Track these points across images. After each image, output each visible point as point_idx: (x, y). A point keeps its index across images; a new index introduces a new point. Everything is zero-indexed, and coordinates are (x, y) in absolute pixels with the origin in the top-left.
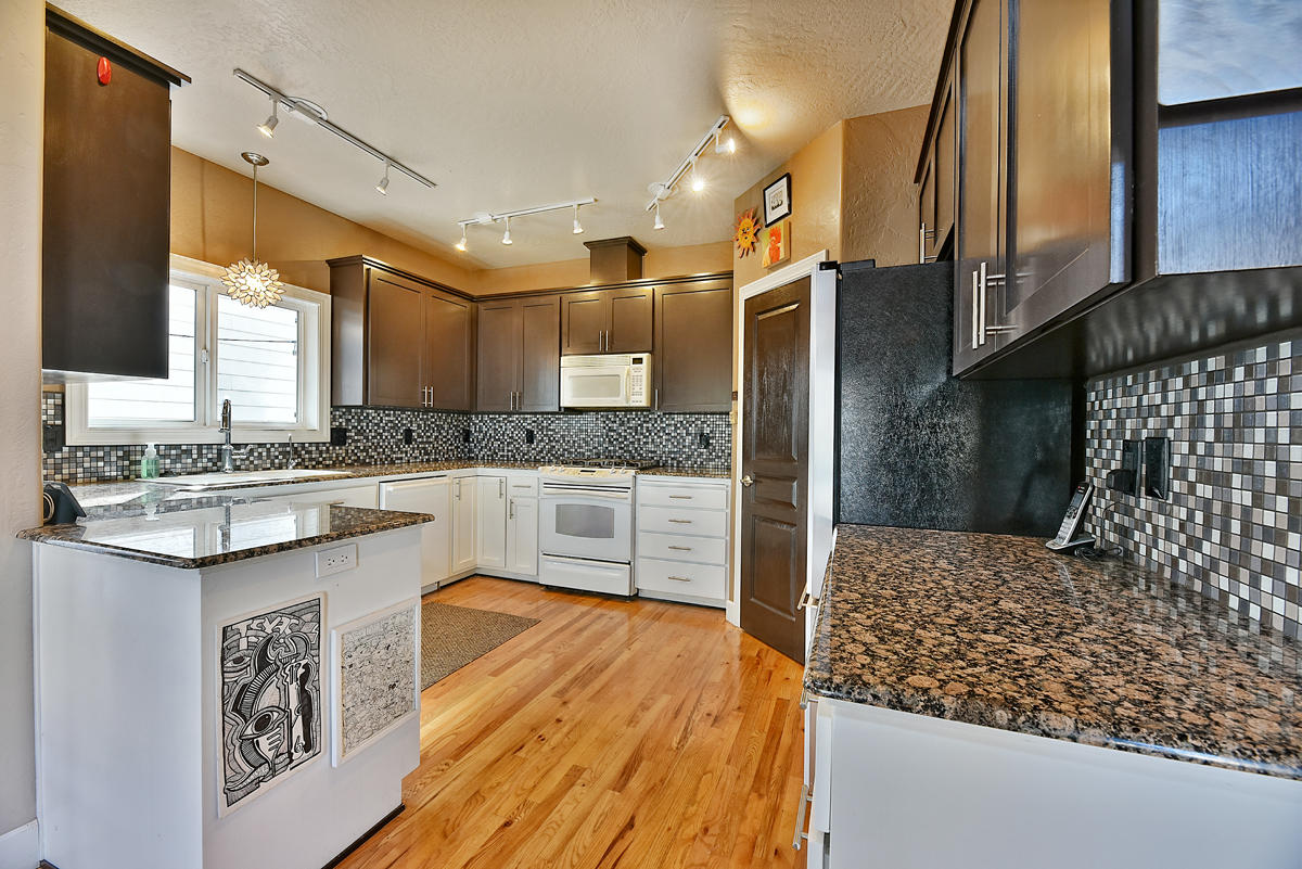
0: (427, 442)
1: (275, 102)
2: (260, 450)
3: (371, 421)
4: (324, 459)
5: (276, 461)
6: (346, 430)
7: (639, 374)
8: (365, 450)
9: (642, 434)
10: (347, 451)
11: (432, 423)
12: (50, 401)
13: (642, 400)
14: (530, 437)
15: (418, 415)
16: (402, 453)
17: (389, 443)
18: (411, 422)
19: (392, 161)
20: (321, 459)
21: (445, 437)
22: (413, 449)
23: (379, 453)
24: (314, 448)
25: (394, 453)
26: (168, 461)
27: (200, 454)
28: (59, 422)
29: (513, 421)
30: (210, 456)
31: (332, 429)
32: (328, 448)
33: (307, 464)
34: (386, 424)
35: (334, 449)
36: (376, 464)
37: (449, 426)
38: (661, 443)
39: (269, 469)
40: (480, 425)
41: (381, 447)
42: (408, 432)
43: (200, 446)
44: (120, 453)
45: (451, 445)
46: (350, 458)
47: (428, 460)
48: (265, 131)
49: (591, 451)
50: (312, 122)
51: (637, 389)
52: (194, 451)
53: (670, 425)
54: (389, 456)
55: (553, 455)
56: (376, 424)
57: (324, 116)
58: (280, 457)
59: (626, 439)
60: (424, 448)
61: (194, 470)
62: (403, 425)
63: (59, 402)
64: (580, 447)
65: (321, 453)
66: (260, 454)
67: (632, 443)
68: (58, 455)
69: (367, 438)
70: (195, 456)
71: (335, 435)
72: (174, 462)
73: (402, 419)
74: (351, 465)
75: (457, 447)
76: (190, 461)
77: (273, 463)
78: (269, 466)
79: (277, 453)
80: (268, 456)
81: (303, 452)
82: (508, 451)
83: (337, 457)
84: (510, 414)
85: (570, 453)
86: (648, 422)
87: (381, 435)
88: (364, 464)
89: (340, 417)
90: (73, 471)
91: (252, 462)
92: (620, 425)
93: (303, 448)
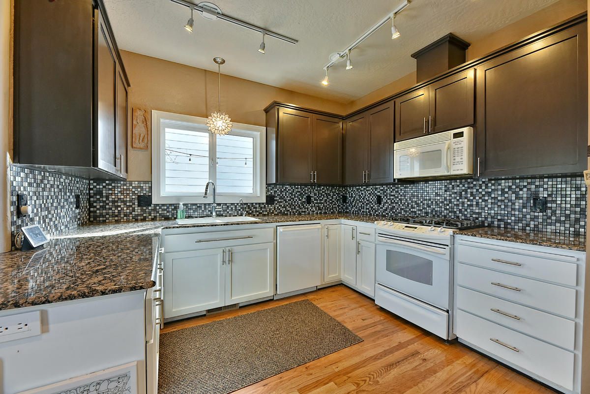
0: (320, 203)
1: (192, 10)
2: (232, 206)
3: (287, 191)
4: (263, 211)
5: (240, 212)
6: (274, 197)
7: (459, 146)
8: (284, 207)
9: (466, 198)
10: (275, 207)
11: (323, 192)
12: (147, 185)
13: (463, 167)
14: (379, 200)
15: (315, 188)
16: (305, 209)
17: (298, 203)
18: (311, 192)
19: (266, 31)
20: (261, 211)
21: (331, 200)
22: (312, 207)
23: (292, 209)
24: (258, 206)
25: (301, 208)
26: (192, 211)
27: (205, 208)
28: (150, 194)
29: (369, 190)
30: (209, 209)
31: (266, 196)
32: (265, 206)
33: (254, 213)
34: (296, 193)
35: (268, 206)
36: (290, 214)
37: (334, 195)
38: (486, 206)
39: (236, 216)
40: (353, 193)
41: (293, 205)
42: (309, 198)
43: (205, 204)
44: (173, 207)
45: (335, 204)
46: (276, 211)
47: (321, 213)
48: (188, 29)
49: (421, 210)
50: (214, 17)
51: (458, 159)
52: (203, 207)
53: (497, 190)
54: (298, 210)
55: (393, 212)
56: (290, 193)
57: (219, 11)
58: (241, 210)
59: (450, 202)
60: (318, 206)
61: (203, 215)
62: (305, 193)
63: (150, 185)
64: (413, 207)
65: (261, 208)
66: (232, 208)
67: (458, 205)
68: (150, 208)
69: (285, 200)
70: (203, 209)
71: (268, 199)
72: (194, 212)
73: (305, 190)
74: (277, 215)
75: (339, 206)
76: (201, 211)
77: (238, 213)
78: (236, 214)
79: (240, 208)
80: (236, 210)
81: (252, 208)
82: (367, 209)
83: (270, 211)
84: (368, 186)
85: (406, 212)
86: (472, 188)
87: (293, 199)
88: (284, 214)
89: (271, 190)
90: (155, 215)
91: (228, 212)
92: (446, 191)
93: (253, 206)
